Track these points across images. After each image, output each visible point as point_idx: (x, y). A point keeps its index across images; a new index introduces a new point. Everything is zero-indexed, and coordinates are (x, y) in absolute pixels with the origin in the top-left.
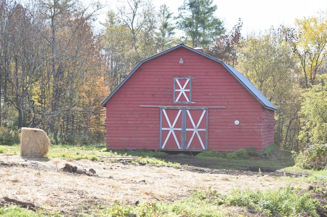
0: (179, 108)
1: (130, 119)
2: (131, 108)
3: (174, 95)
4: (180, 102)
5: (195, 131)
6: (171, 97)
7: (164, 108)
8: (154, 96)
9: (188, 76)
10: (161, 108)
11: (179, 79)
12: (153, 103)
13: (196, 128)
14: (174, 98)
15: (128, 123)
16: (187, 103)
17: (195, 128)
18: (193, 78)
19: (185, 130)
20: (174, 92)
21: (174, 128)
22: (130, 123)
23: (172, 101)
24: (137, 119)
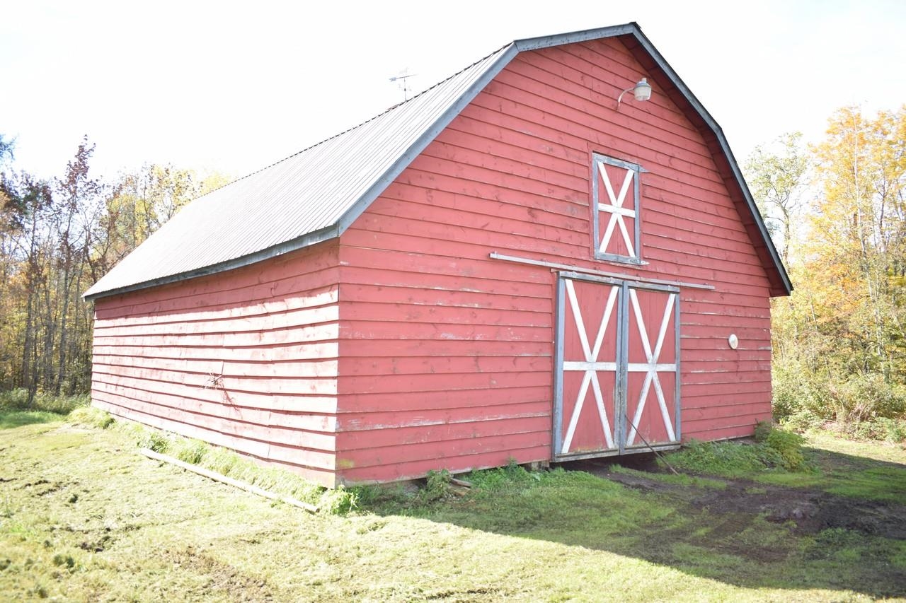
0: (612, 281)
1: (450, 321)
2: (453, 265)
3: (596, 222)
4: (612, 257)
5: (651, 369)
6: (585, 231)
7: (569, 274)
8: (533, 216)
9: (629, 159)
10: (562, 273)
11: (606, 162)
12: (533, 249)
13: (653, 363)
14: (596, 238)
15: (443, 336)
16: (629, 262)
17: (650, 361)
18: (642, 170)
19: (625, 368)
20: (596, 214)
21: (598, 361)
22: (451, 337)
23: (590, 250)
24: (475, 322)
